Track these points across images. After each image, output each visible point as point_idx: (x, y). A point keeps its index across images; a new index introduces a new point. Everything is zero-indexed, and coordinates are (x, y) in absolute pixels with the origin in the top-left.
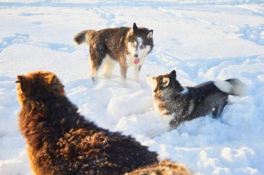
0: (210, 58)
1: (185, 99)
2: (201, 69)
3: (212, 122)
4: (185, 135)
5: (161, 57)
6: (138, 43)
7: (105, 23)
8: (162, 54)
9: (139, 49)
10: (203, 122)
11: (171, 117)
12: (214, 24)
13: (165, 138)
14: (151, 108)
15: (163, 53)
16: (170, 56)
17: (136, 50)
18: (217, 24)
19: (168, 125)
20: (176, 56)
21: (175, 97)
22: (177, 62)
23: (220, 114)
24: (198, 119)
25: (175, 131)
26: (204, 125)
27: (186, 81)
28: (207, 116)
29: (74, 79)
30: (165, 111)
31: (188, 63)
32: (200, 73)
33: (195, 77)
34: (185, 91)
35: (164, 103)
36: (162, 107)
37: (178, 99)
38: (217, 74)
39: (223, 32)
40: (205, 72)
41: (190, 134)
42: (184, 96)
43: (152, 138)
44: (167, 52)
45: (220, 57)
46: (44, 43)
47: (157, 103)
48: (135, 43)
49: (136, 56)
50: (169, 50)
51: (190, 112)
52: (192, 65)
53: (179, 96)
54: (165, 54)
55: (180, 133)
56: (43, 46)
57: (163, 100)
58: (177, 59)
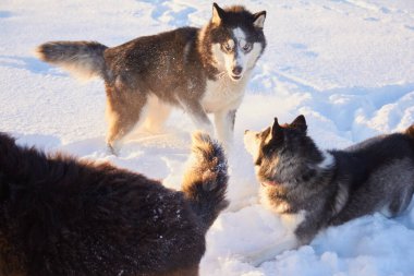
0: (380, 85)
1: (327, 180)
2: (360, 110)
3: (388, 227)
4: (330, 257)
5: (274, 85)
6: (236, 42)
7: (150, 12)
8: (275, 78)
9: (241, 53)
10: (369, 228)
11: (298, 218)
12: (385, 10)
13: (285, 265)
14: (253, 200)
15: (277, 75)
16: (292, 81)
17: (236, 56)
18: (393, 10)
19: (291, 237)
20: (305, 83)
21: (305, 176)
22: (307, 95)
23: (405, 209)
24: (357, 222)
25: (307, 249)
26: (370, 234)
27: (329, 138)
28: (377, 215)
29: (84, 138)
30: (284, 206)
31: (331, 98)
32: (359, 120)
33: (349, 129)
34: (328, 161)
35: (280, 189)
36: (277, 197)
37: (313, 180)
38: (396, 120)
39: (407, 27)
40: (370, 116)
41: (340, 255)
42: (326, 172)
43: (258, 266)
44: (286, 74)
45: (400, 83)
46: (15, 57)
47: (265, 189)
48: (231, 43)
49: (237, 70)
50: (289, 68)
51: (339, 208)
52: (341, 101)
53: (313, 173)
54: (283, 79)
55: (319, 252)
56: (15, 65)
57: (279, 182)
58: (307, 89)
